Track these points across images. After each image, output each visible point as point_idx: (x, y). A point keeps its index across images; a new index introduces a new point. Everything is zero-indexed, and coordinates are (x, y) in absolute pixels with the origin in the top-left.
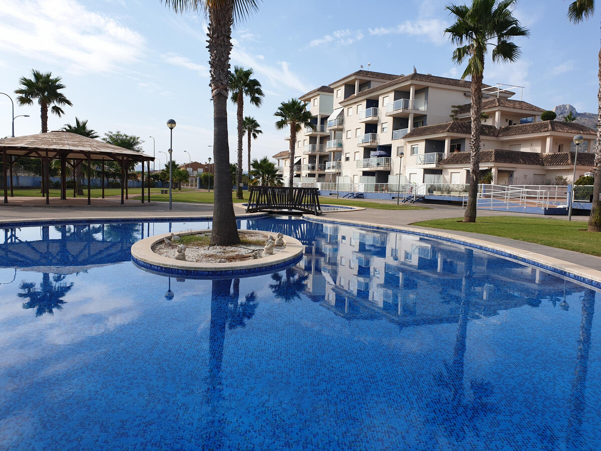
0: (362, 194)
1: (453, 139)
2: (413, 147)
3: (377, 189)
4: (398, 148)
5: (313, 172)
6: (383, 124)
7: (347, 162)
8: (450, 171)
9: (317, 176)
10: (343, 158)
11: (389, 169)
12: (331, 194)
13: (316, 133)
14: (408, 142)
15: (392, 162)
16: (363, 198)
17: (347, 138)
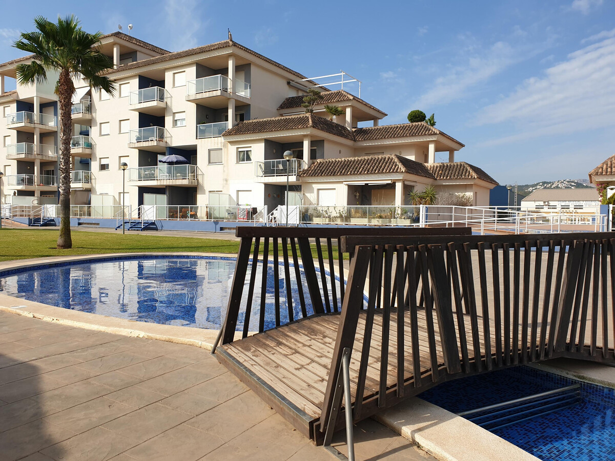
0: (153, 224)
1: (314, 139)
2: (240, 150)
3: (172, 214)
4: (209, 151)
5: (30, 188)
6: (176, 115)
7: (104, 172)
8: (316, 187)
9: (37, 194)
10: (95, 166)
11: (196, 184)
12: (79, 224)
13: (32, 125)
14: (229, 142)
15: (199, 172)
16: (156, 229)
17: (101, 135)
